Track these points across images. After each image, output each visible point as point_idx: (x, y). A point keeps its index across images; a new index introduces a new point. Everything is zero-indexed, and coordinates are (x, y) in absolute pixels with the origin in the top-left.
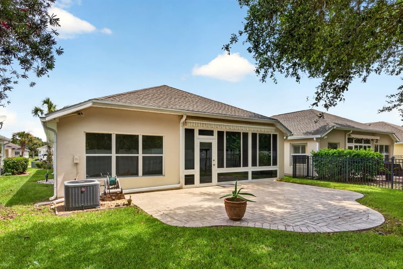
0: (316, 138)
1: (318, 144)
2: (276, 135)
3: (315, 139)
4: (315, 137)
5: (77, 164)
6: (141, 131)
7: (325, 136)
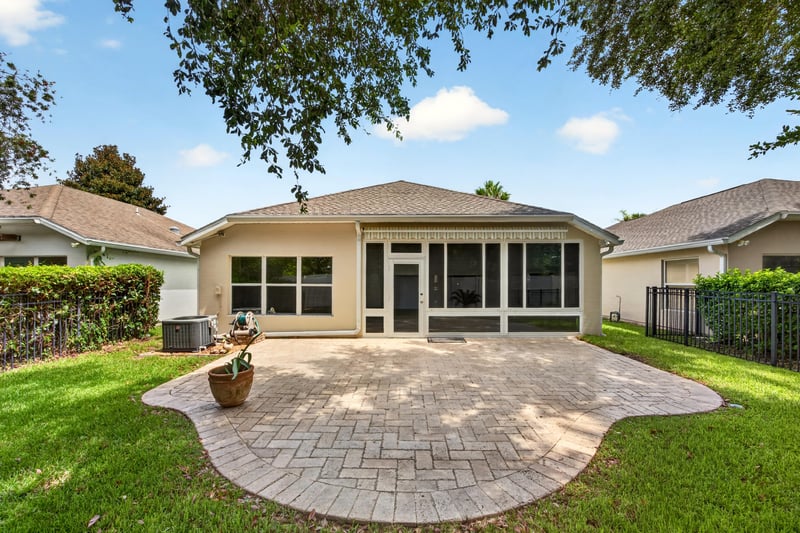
0: (714, 247)
1: (722, 260)
2: (578, 245)
3: (710, 248)
4: (709, 244)
5: (219, 296)
6: (299, 251)
7: (744, 239)
